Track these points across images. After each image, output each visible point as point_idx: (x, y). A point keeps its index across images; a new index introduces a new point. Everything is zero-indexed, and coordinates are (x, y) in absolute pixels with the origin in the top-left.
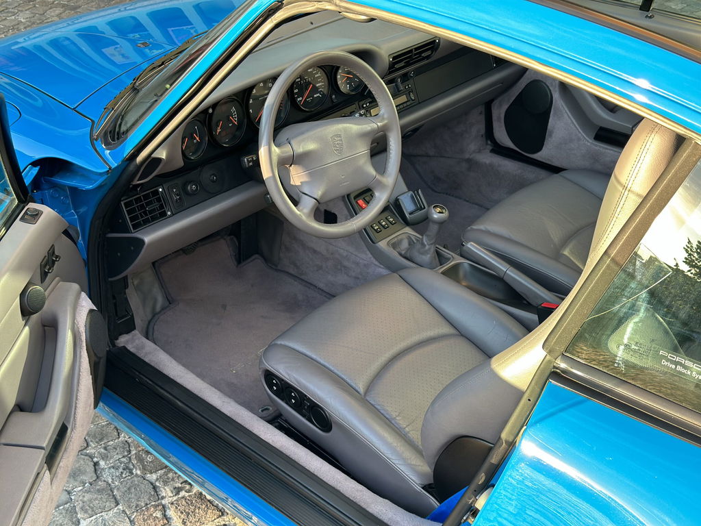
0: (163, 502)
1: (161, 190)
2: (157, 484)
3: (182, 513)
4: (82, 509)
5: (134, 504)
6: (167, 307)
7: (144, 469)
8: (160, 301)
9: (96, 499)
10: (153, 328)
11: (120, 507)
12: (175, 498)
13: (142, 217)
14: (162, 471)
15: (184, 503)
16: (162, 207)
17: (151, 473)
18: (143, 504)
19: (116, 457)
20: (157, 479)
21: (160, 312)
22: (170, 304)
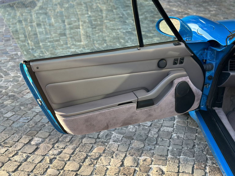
0: (207, 164)
2: (208, 159)
3: (210, 169)
4: (183, 153)
5: (198, 160)
7: (207, 153)
9: (189, 153)
11: (194, 158)
12: (211, 165)
14: (212, 157)
15: (213, 167)
17: (208, 155)
18: (201, 161)
19: (201, 146)
20: (209, 158)
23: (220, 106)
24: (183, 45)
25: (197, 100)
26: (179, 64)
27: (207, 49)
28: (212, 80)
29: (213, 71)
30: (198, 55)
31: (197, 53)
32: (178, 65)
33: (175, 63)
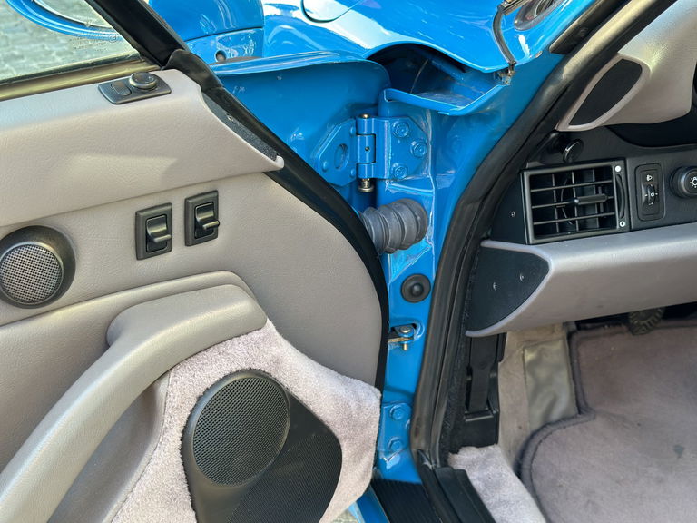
1: (618, 169)
6: (573, 417)
8: (564, 402)
10: (536, 449)
13: (561, 216)
16: (609, 205)
21: (558, 422)
22: (580, 412)
23: (487, 436)
24: (184, 94)
25: (358, 457)
26: (187, 244)
27: (375, 110)
28: (428, 300)
29: (428, 244)
30: (318, 158)
31: (312, 143)
32: (179, 253)
33: (149, 246)
